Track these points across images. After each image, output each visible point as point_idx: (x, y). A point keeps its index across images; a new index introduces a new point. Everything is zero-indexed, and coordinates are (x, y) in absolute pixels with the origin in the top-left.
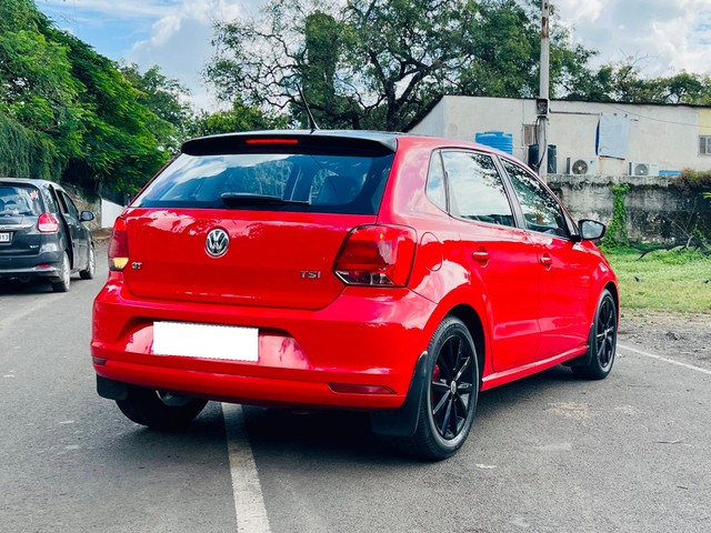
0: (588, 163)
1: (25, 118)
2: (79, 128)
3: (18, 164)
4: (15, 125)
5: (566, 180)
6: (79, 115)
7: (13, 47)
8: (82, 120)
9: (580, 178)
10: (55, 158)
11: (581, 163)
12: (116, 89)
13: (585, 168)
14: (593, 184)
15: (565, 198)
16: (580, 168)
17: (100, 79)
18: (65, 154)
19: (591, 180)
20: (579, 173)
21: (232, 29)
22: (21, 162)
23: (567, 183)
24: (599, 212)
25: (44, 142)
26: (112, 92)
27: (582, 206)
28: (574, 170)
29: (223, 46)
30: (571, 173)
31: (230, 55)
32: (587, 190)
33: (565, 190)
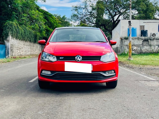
0: (156, 34)
1: (33, 29)
2: (44, 30)
3: (31, 39)
4: (31, 30)
5: (149, 38)
6: (44, 28)
7: (31, 14)
8: (45, 29)
9: (153, 37)
10: (40, 37)
11: (154, 34)
12: (54, 21)
13: (155, 35)
14: (156, 39)
15: (149, 42)
16: (154, 35)
17: (50, 19)
18: (42, 36)
19: (156, 38)
20: (154, 36)
21: (76, 7)
22: (32, 38)
23: (150, 39)
24: (158, 46)
25: (37, 34)
26: (53, 22)
27: (154, 44)
28: (152, 36)
29: (74, 11)
30: (152, 37)
31: (76, 13)
32: (155, 41)
33: (149, 41)
